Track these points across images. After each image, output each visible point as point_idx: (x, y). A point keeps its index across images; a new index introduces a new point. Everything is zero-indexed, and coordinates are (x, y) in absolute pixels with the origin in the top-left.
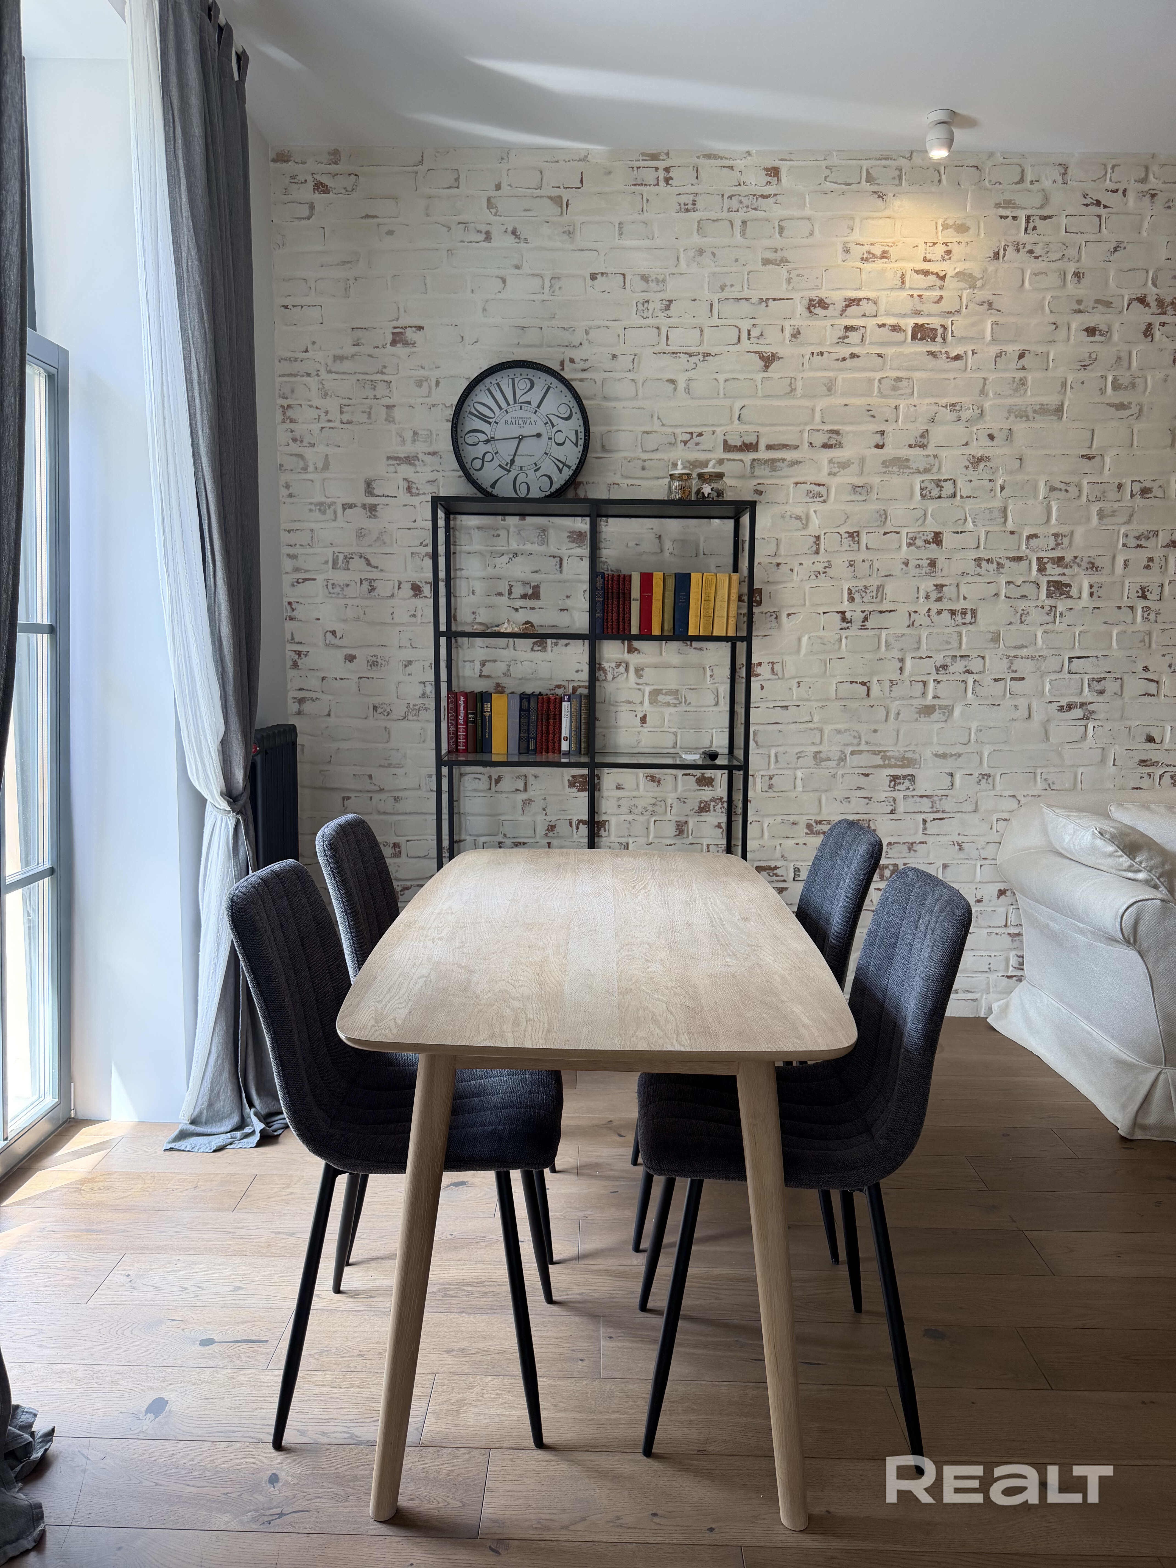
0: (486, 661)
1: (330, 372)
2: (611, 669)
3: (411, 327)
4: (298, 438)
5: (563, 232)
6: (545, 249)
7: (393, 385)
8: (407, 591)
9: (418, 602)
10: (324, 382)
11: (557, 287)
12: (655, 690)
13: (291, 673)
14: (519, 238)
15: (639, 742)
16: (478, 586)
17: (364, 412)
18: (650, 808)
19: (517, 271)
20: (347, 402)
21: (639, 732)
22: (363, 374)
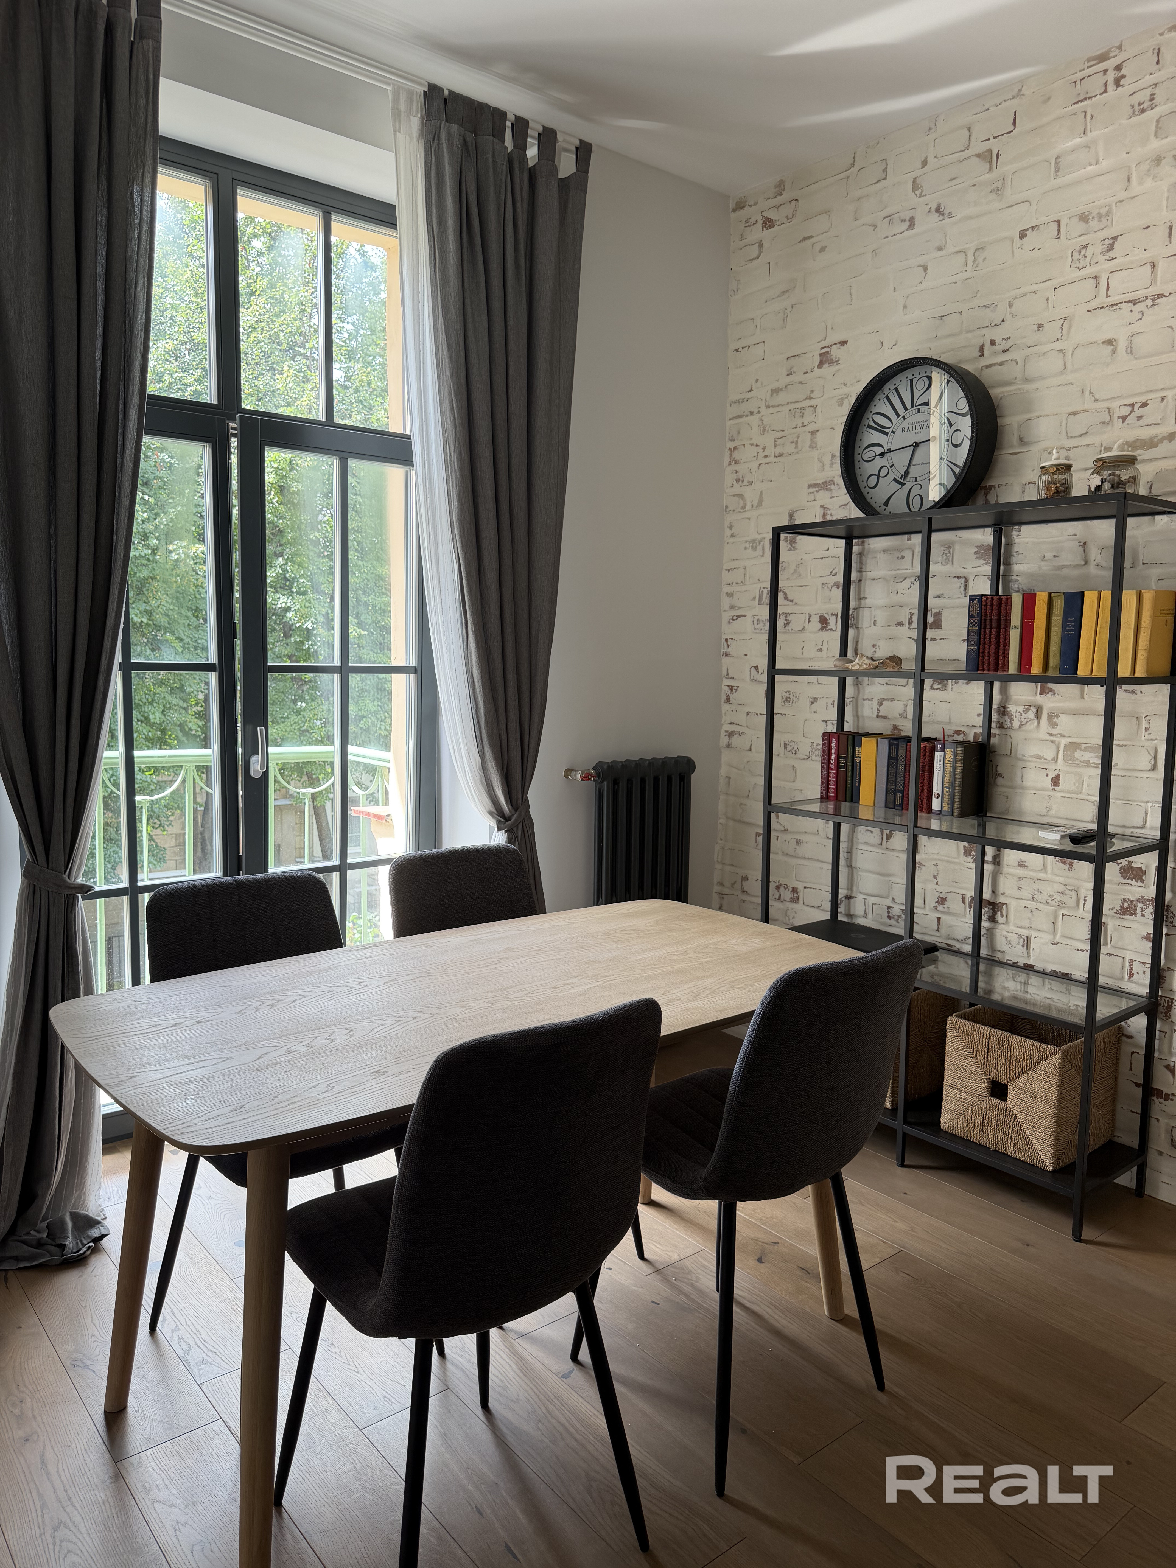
0: (884, 699)
1: (768, 407)
2: (1018, 714)
3: (835, 344)
4: (741, 478)
5: (991, 192)
6: (970, 218)
7: (818, 409)
8: (816, 624)
9: (825, 635)
10: (763, 418)
11: (980, 260)
12: (1072, 743)
13: (725, 707)
14: (943, 215)
15: (1049, 809)
16: (881, 616)
17: (792, 442)
18: (1057, 897)
19: (940, 253)
20: (780, 434)
21: (1050, 797)
22: (795, 402)
